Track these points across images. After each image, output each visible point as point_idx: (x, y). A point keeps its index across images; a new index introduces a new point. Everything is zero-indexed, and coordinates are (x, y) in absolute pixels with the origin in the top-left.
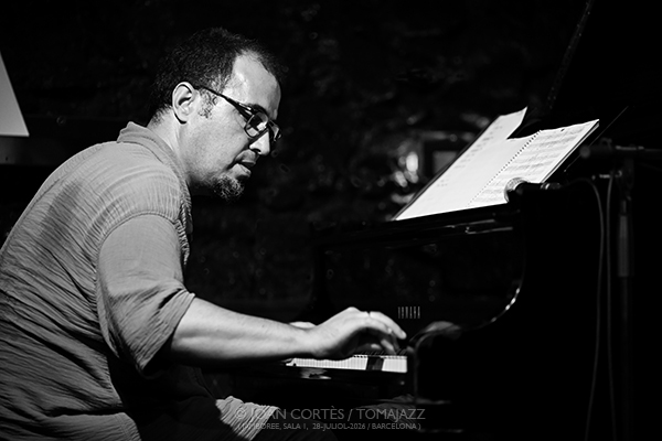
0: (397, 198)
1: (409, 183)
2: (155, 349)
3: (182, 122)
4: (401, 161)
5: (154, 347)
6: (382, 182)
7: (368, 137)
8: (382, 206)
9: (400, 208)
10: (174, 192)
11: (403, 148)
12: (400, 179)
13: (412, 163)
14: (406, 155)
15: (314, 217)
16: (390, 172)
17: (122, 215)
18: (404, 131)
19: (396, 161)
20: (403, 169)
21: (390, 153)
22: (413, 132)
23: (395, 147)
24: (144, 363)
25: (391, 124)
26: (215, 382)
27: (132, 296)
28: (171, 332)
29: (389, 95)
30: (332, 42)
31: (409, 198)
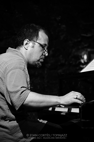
0: (82, 66)
1: (84, 62)
2: (20, 106)
3: (26, 49)
4: (83, 57)
5: (19, 105)
6: (78, 62)
7: (74, 50)
8: (78, 68)
9: (82, 69)
10: (23, 63)
11: (83, 53)
12: (82, 61)
13: (85, 57)
14: (84, 55)
15: (60, 71)
16: (80, 59)
17: (10, 69)
18: (84, 49)
19: (81, 56)
20: (83, 58)
21: (80, 54)
22: (85, 49)
23: (81, 53)
24: (17, 109)
25: (80, 47)
26: (34, 114)
27: (13, 92)
28: (23, 102)
29: (79, 40)
30: (64, 26)
31: (85, 66)
